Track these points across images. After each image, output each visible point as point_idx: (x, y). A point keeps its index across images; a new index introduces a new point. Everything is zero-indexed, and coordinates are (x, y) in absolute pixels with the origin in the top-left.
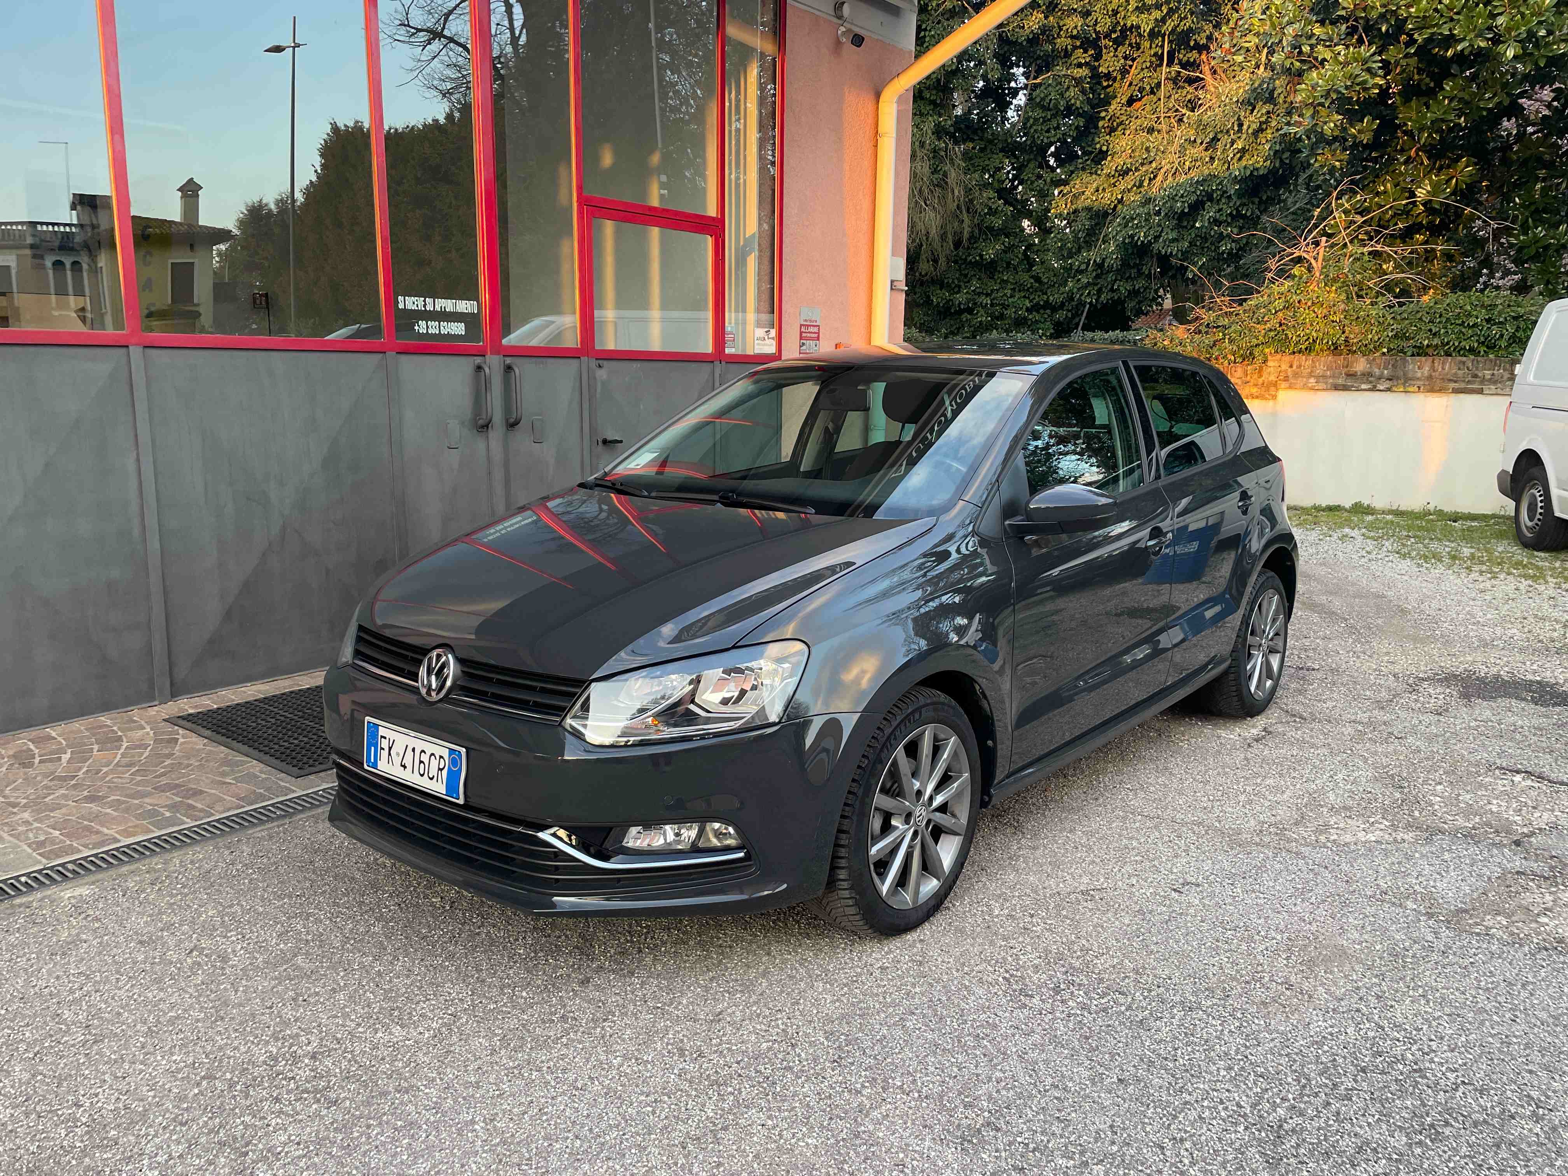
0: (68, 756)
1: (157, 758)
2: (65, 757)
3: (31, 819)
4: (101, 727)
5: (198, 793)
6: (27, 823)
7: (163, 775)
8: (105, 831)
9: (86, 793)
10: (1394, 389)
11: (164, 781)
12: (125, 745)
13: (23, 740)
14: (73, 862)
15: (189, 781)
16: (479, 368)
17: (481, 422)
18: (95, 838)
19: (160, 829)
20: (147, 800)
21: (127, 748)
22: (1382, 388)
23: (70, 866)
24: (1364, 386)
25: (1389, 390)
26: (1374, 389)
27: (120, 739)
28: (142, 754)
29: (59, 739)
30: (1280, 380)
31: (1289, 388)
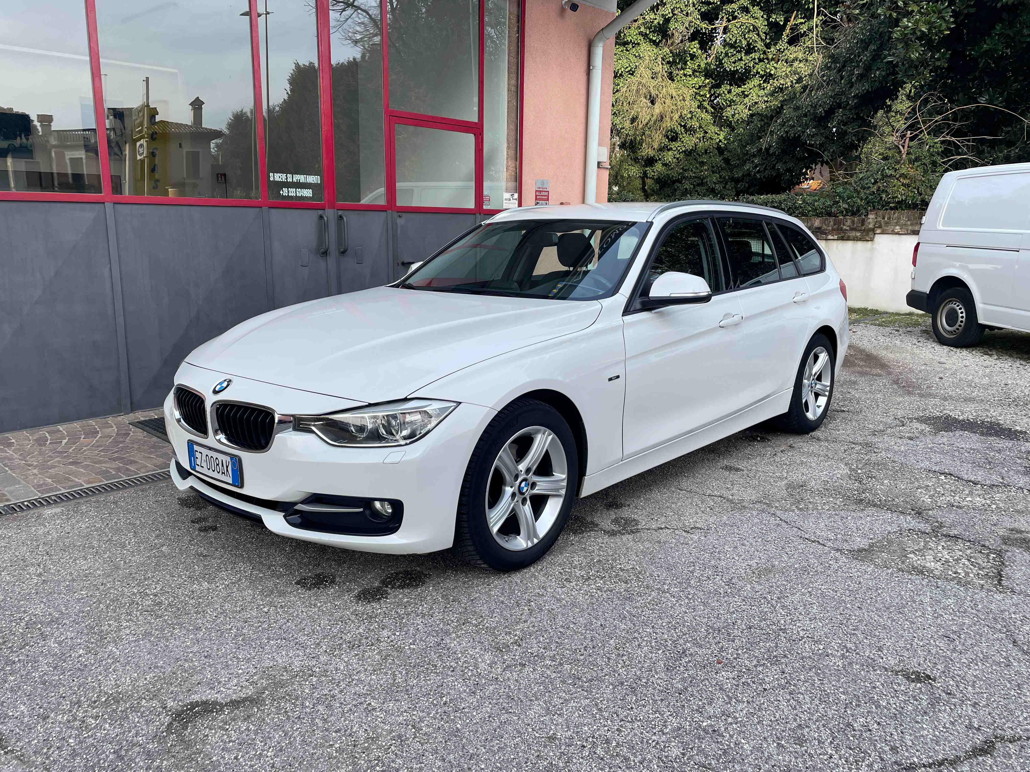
0: (66, 441)
1: (116, 442)
2: (65, 441)
3: (37, 473)
4: (89, 426)
5: (132, 462)
6: (35, 474)
7: (116, 452)
8: (77, 480)
9: (71, 460)
11: (116, 455)
12: (99, 435)
13: (44, 432)
14: (55, 496)
15: (130, 456)
16: (321, 217)
17: (322, 250)
18: (70, 483)
19: (107, 480)
20: (103, 465)
21: (100, 437)
23: (53, 498)
27: (98, 432)
28: (108, 440)
29: (64, 432)
30: (876, 227)
31: (882, 233)
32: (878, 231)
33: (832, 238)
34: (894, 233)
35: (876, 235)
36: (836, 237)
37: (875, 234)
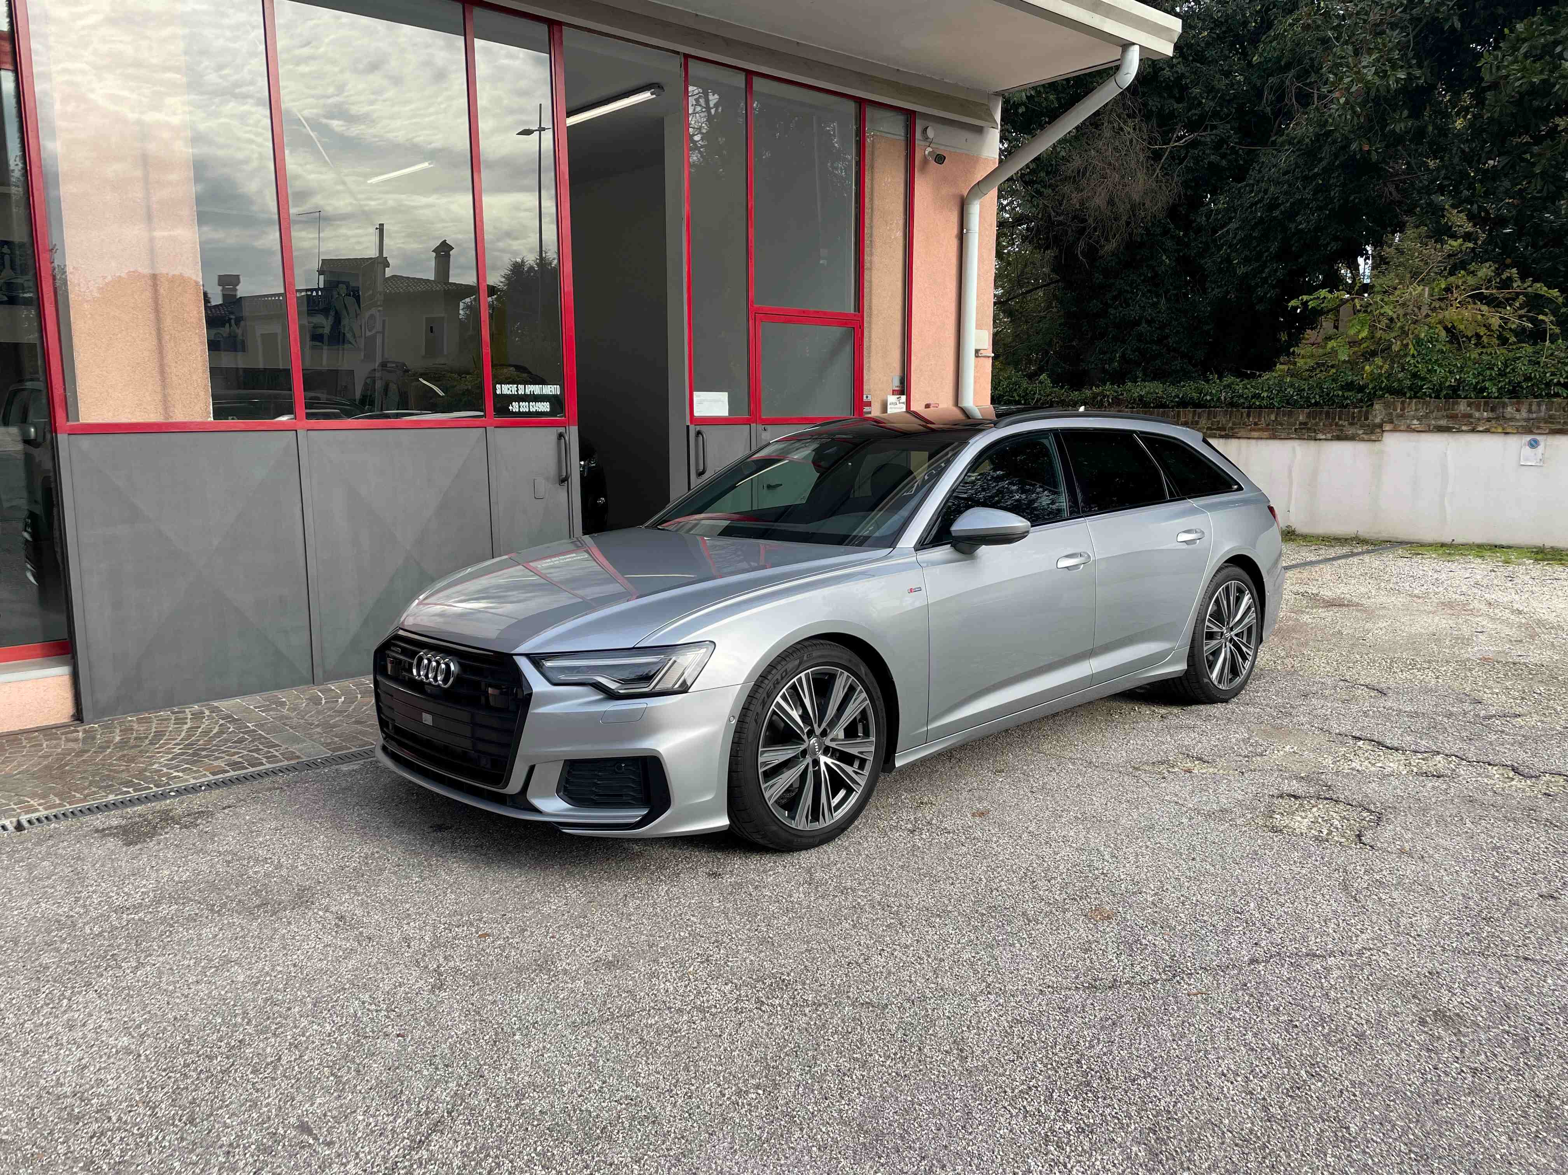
2: (341, 700)
3: (321, 732)
6: (319, 733)
10: (1493, 430)
22: (1481, 429)
24: (1464, 428)
25: (1487, 431)
26: (1473, 431)
30: (1386, 422)
31: (1395, 430)
32: (1387, 427)
33: (1324, 437)
34: (1410, 430)
35: (1385, 434)
36: (1329, 436)
37: (1383, 431)
